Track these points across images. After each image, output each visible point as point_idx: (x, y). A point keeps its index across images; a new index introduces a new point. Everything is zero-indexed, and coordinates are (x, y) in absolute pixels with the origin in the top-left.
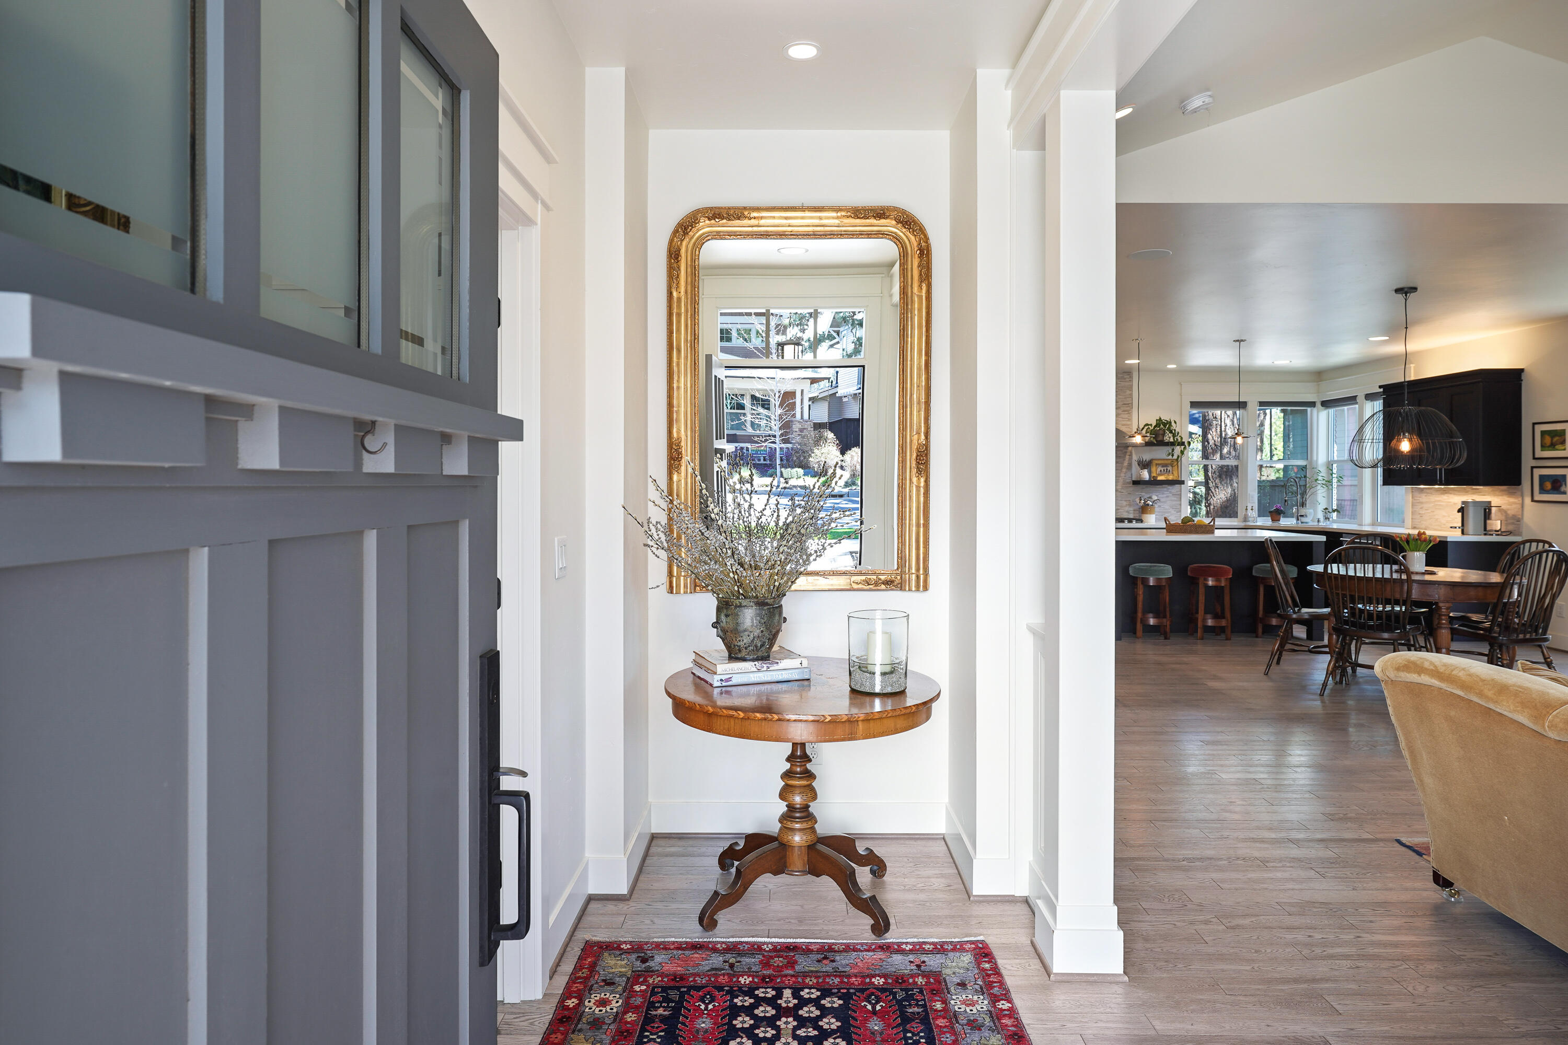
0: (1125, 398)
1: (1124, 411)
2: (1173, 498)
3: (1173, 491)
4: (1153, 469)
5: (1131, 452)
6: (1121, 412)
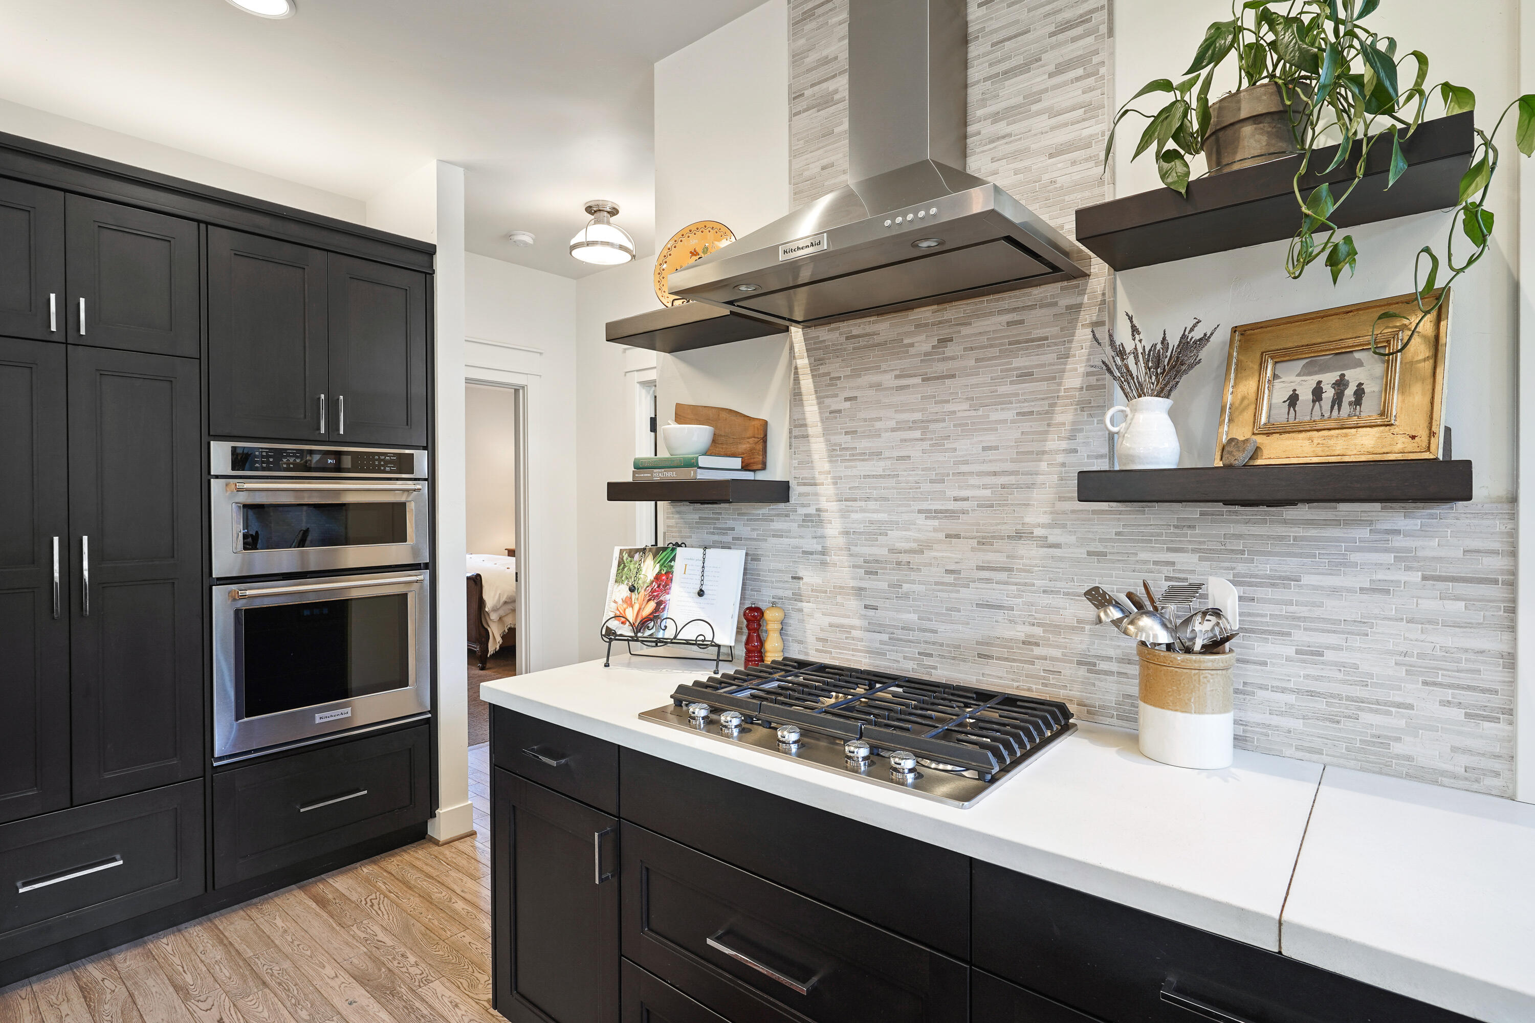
5: (1107, 306)
6: (1037, 79)
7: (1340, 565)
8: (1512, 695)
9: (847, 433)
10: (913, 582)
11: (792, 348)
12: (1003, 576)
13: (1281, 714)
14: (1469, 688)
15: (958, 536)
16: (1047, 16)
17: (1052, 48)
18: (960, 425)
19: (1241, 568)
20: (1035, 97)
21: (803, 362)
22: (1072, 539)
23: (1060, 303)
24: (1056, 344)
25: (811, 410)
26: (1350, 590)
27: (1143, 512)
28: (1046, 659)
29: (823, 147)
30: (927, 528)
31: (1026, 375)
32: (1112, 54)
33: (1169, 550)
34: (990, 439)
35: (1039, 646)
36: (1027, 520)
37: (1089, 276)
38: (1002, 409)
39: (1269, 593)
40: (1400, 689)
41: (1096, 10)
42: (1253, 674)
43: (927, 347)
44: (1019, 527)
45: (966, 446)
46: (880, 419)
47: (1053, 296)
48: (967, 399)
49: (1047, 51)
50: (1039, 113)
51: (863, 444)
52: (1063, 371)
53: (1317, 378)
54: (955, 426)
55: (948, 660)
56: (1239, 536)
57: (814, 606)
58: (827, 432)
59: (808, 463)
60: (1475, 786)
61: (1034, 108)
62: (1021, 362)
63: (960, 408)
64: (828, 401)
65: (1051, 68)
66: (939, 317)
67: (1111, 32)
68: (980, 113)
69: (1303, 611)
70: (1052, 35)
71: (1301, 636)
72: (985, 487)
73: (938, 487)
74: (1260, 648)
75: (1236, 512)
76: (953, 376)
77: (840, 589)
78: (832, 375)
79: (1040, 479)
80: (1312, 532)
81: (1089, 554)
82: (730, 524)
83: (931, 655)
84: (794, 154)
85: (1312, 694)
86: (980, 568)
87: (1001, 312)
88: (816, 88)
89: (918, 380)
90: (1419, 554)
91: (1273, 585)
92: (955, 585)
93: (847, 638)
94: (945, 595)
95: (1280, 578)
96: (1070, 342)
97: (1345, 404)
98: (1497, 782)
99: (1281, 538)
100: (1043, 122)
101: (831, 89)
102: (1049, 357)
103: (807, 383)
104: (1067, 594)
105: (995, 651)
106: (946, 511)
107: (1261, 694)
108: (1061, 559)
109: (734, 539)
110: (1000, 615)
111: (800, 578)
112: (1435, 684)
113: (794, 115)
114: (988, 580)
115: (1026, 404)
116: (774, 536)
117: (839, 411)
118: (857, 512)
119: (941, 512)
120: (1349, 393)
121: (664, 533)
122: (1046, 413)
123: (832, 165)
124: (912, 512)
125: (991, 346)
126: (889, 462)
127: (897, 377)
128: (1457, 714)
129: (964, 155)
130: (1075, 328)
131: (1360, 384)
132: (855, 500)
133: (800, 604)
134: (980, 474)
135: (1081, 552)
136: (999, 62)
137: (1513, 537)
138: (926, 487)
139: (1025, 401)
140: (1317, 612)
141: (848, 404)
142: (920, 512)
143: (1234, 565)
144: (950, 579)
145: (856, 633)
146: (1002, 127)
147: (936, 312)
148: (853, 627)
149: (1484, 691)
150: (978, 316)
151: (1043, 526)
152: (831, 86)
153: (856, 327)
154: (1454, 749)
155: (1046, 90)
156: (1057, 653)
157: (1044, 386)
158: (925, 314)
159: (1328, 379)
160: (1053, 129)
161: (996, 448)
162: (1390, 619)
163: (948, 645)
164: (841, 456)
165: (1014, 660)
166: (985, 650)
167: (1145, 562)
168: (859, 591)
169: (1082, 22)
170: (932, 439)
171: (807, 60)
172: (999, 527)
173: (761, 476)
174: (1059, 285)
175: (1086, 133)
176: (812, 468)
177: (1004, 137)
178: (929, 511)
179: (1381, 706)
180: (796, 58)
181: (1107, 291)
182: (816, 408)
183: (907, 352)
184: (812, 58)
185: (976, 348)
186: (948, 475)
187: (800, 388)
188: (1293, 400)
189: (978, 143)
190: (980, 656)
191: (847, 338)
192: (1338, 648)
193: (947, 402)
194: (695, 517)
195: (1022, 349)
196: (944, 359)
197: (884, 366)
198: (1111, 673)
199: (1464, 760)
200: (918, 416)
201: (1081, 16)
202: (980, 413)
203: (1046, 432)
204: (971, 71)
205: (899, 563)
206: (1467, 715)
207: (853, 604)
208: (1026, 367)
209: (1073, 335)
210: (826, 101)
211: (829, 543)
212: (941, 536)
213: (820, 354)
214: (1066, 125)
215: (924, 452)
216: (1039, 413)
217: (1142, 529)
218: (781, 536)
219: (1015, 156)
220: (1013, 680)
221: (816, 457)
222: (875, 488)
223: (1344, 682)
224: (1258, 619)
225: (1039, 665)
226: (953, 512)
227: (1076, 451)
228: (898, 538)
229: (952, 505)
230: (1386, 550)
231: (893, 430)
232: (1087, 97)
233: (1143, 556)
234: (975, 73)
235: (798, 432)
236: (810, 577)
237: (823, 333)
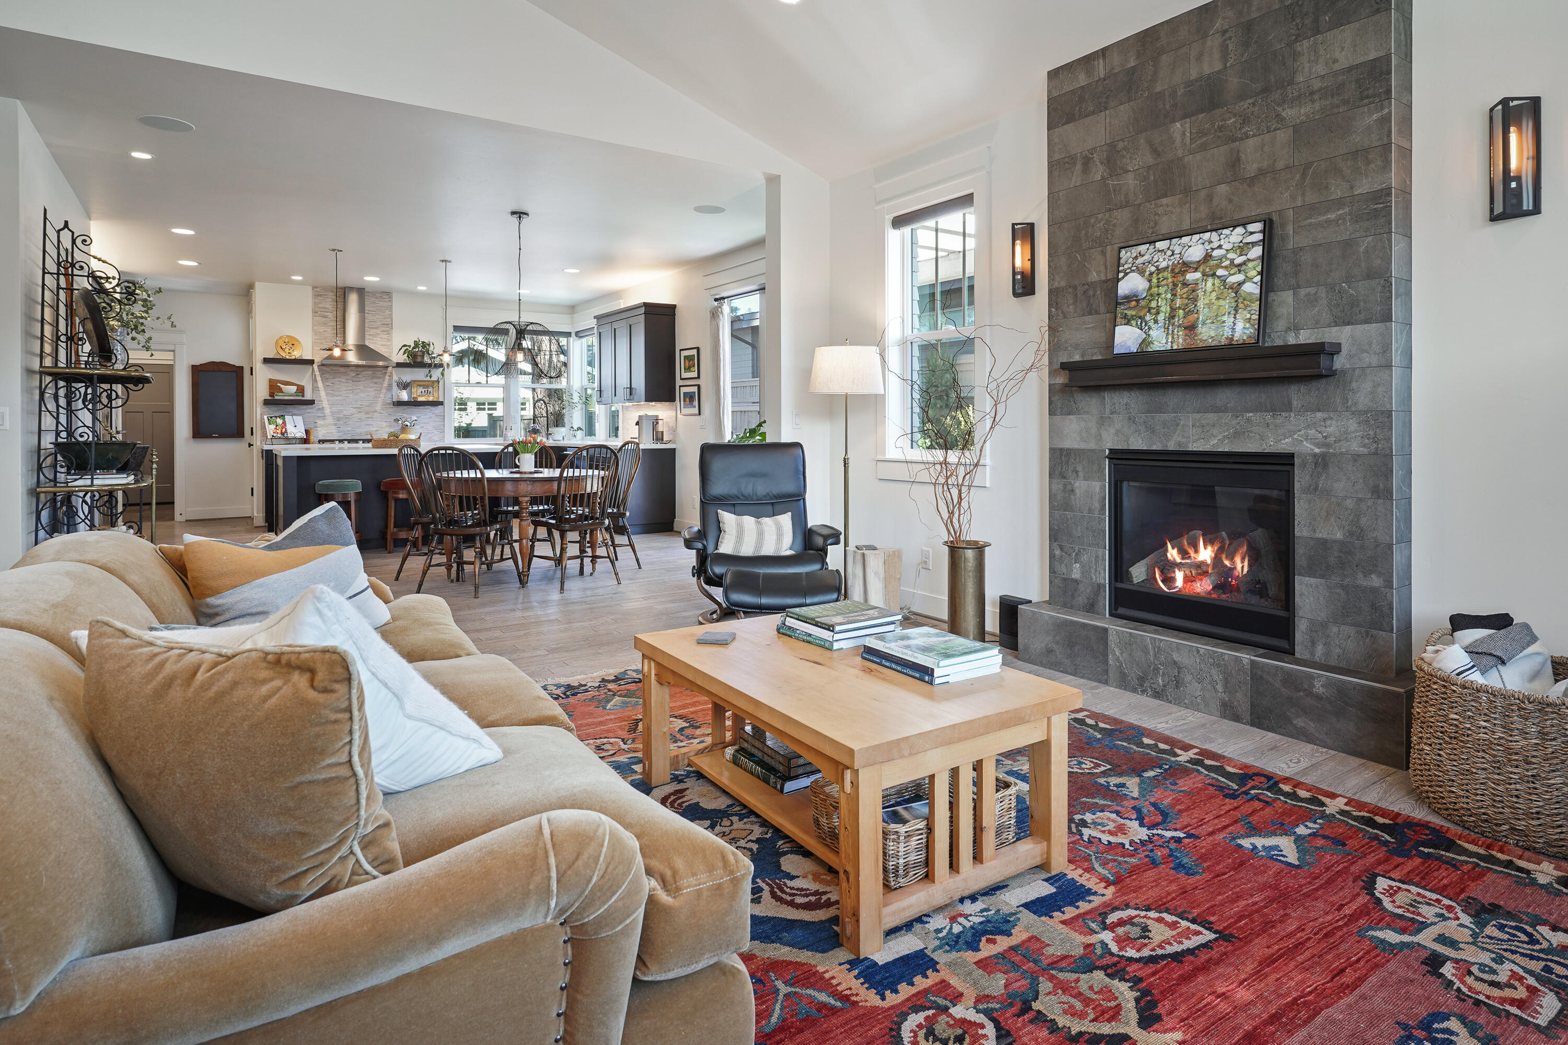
0: (385, 318)
1: (382, 332)
3: (436, 412)
4: (414, 390)
5: (391, 373)
6: (379, 332)
7: (426, 415)
9: (331, 390)
10: (349, 422)
11: (313, 369)
12: (371, 419)
15: (361, 412)
16: (380, 321)
20: (378, 334)
21: (317, 373)
23: (383, 371)
24: (382, 378)
25: (320, 384)
26: (430, 418)
27: (398, 407)
30: (353, 411)
31: (376, 383)
33: (402, 413)
34: (368, 394)
35: (379, 431)
36: (376, 409)
38: (371, 389)
40: (433, 431)
41: (389, 324)
43: (353, 375)
45: (362, 395)
47: (381, 370)
48: (363, 386)
49: (380, 327)
51: (336, 393)
52: (384, 383)
53: (426, 389)
54: (360, 390)
57: (323, 426)
58: (325, 389)
61: (378, 336)
62: (375, 380)
64: (325, 383)
65: (381, 330)
68: (367, 333)
69: (424, 421)
70: (381, 325)
71: (421, 425)
72: (367, 403)
73: (356, 403)
75: (417, 408)
76: (360, 381)
77: (330, 424)
78: (327, 379)
79: (379, 401)
80: (424, 409)
82: (290, 410)
84: (313, 325)
86: (366, 418)
87: (371, 371)
88: (322, 313)
89: (351, 381)
91: (418, 418)
94: (359, 424)
95: (422, 415)
96: (385, 378)
97: (428, 393)
99: (422, 411)
100: (379, 339)
101: (327, 315)
102: (381, 380)
103: (319, 378)
104: (384, 421)
108: (387, 416)
110: (371, 426)
111: (317, 423)
114: (368, 420)
115: (376, 388)
117: (329, 385)
118: (334, 407)
119: (357, 407)
124: (349, 407)
125: (369, 377)
126: (343, 397)
127: (345, 380)
130: (385, 376)
131: (430, 391)
132: (334, 405)
133: (318, 426)
134: (365, 400)
135: (390, 415)
136: (371, 325)
138: (353, 402)
140: (426, 421)
141: (331, 384)
142: (351, 407)
144: (359, 420)
145: (335, 434)
146: (371, 337)
148: (333, 432)
150: (366, 371)
151: (385, 411)
155: (380, 334)
157: (380, 385)
160: (381, 341)
161: (370, 396)
162: (431, 422)
164: (330, 395)
168: (335, 424)
170: (355, 392)
171: (319, 305)
172: (371, 411)
173: (303, 399)
175: (394, 345)
176: (320, 397)
177: (372, 339)
178: (354, 407)
179: (431, 433)
180: (315, 304)
181: (399, 372)
182: (322, 384)
183: (348, 375)
184: (321, 305)
185: (365, 377)
186: (358, 400)
187: (316, 379)
188: (422, 392)
189: (366, 339)
192: (426, 426)
193: (359, 386)
194: (275, 409)
195: (375, 378)
196: (358, 378)
197: (342, 377)
200: (351, 388)
201: (387, 324)
202: (366, 389)
203: (380, 393)
205: (346, 418)
207: (333, 427)
210: (325, 317)
211: (326, 413)
212: (357, 412)
214: (384, 341)
215: (352, 395)
217: (402, 410)
218: (312, 412)
219: (374, 343)
221: (321, 395)
222: (340, 402)
227: (391, 397)
228: (345, 413)
229: (359, 406)
230: (431, 412)
231: (344, 391)
232: (395, 339)
234: (366, 325)
235: (315, 389)
236: (320, 422)
237: (324, 368)
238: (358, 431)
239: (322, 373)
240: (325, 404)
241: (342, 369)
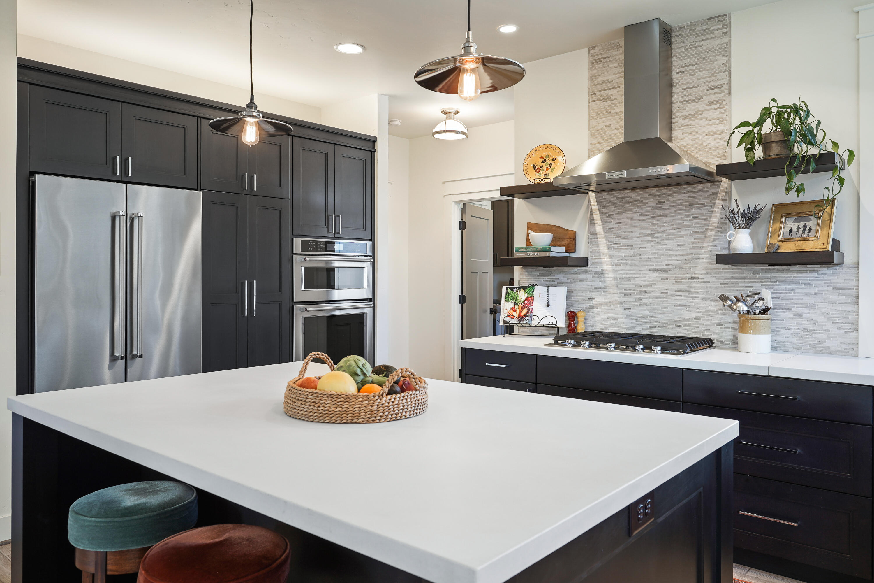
0: (714, 74)
1: (710, 103)
2: (835, 297)
3: (835, 279)
5: (728, 194)
6: (700, 106)
7: (807, 285)
8: (858, 324)
9: (616, 238)
10: (647, 298)
11: (589, 201)
12: (686, 294)
13: (789, 337)
14: (846, 323)
15: (667, 279)
16: (705, 83)
17: (707, 95)
18: (668, 235)
19: (776, 288)
20: (701, 112)
21: (595, 207)
22: (714, 279)
23: (710, 191)
24: (708, 206)
25: (599, 227)
26: (811, 294)
27: (741, 269)
28: (704, 325)
29: (606, 117)
30: (653, 276)
31: (696, 217)
32: (730, 101)
33: (750, 282)
34: (681, 241)
35: (701, 320)
36: (696, 272)
37: (721, 182)
38: (686, 230)
39: (785, 296)
40: (826, 325)
41: (724, 84)
42: (779, 324)
43: (654, 204)
44: (693, 275)
45: (670, 244)
46: (632, 232)
47: (707, 188)
48: (671, 225)
49: (705, 96)
50: (702, 119)
51: (624, 242)
52: (711, 216)
53: (798, 224)
54: (665, 236)
55: (663, 328)
56: (775, 277)
57: (600, 310)
58: (606, 237)
59: (598, 250)
60: (847, 354)
61: (700, 116)
62: (694, 212)
63: (668, 229)
64: (607, 224)
65: (707, 102)
66: (659, 192)
67: (730, 93)
68: (677, 114)
69: (796, 301)
70: (707, 90)
71: (795, 310)
72: (679, 260)
73: (659, 260)
74: (782, 315)
75: (774, 268)
76: (665, 216)
77: (613, 303)
78: (610, 213)
79: (701, 257)
80: (799, 275)
81: (721, 284)
82: (556, 276)
83: (655, 327)
84: (591, 118)
85: (798, 329)
86: (676, 291)
87: (686, 192)
88: (603, 92)
89: (650, 217)
90: (832, 281)
91: (786, 293)
92: (666, 298)
93: (616, 323)
94: (661, 303)
95: (789, 291)
96: (714, 205)
97: (806, 233)
98: (853, 352)
99: (789, 277)
100: (703, 122)
101: (609, 94)
102: (706, 211)
103: (597, 216)
104: (712, 300)
105: (682, 323)
106: (662, 269)
107: (782, 331)
108: (710, 287)
109: (558, 283)
110: (685, 309)
111: (592, 299)
112: (836, 323)
113: (591, 102)
114: (680, 296)
115: (696, 228)
116: (579, 281)
117: (613, 228)
118: (621, 270)
119: (660, 270)
120: (807, 229)
121: (519, 281)
122: (704, 232)
123: (610, 126)
124: (647, 270)
125: (682, 205)
126: (636, 250)
127: (640, 215)
128: (842, 332)
129: (670, 130)
130: (716, 200)
131: (810, 227)
132: (620, 265)
133: (593, 310)
134: (676, 255)
135: (718, 284)
136: (686, 96)
137: (858, 274)
138: (653, 260)
139: (696, 227)
140: (800, 302)
141: (617, 226)
142: (650, 270)
143: (773, 287)
144: (664, 296)
145: (620, 320)
146: (687, 122)
147: (658, 190)
148: (619, 318)
149: (850, 323)
150: (676, 193)
151: (703, 275)
152: (610, 92)
153: (621, 194)
154: (842, 343)
155: (705, 110)
156: (708, 322)
157: (703, 221)
158: (653, 191)
159: (802, 224)
160: (707, 125)
161: (683, 245)
162: (823, 303)
163: (662, 323)
164: (614, 247)
165: (691, 326)
166: (678, 323)
167: (742, 287)
168: (622, 303)
169: (719, 87)
170: (656, 241)
171: (598, 80)
172: (685, 275)
173: (572, 255)
174: (710, 184)
175: (720, 129)
176: (599, 252)
177: (688, 125)
178: (654, 270)
179: (820, 331)
180: (592, 78)
181: (728, 188)
182: (601, 227)
183: (645, 205)
184: (600, 79)
185: (675, 206)
186: (663, 255)
187: (593, 218)
188: (791, 231)
189: (677, 126)
190: (676, 326)
191: (617, 198)
192: (807, 313)
193: (663, 226)
194: (537, 274)
195: (694, 207)
196: (661, 209)
197: (634, 211)
198: (729, 328)
199: (844, 346)
200: (650, 231)
201: (719, 85)
202: (677, 231)
203: (704, 239)
204: (673, 98)
205: (640, 291)
206: (845, 332)
207: (619, 308)
208: (696, 214)
209: (715, 203)
210: (608, 98)
211: (607, 283)
212: (660, 279)
213: (603, 204)
214: (712, 124)
215: (652, 246)
216: (701, 232)
217: (741, 275)
218: (584, 281)
219: (692, 133)
220: (690, 334)
221: (601, 247)
222: (630, 260)
223: (808, 324)
224: (781, 305)
225: (701, 327)
226: (665, 270)
227: (716, 246)
228: (639, 280)
229: (664, 267)
230: (822, 280)
231: (638, 237)
232: (721, 116)
233: (741, 285)
234: (675, 99)
235: (592, 236)
236: (598, 298)
237: (605, 196)
238: (662, 317)
239: (602, 205)
240: (606, 264)
241: (634, 195)
